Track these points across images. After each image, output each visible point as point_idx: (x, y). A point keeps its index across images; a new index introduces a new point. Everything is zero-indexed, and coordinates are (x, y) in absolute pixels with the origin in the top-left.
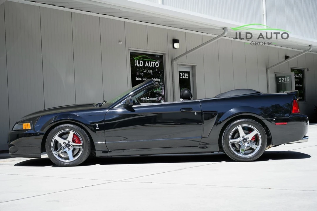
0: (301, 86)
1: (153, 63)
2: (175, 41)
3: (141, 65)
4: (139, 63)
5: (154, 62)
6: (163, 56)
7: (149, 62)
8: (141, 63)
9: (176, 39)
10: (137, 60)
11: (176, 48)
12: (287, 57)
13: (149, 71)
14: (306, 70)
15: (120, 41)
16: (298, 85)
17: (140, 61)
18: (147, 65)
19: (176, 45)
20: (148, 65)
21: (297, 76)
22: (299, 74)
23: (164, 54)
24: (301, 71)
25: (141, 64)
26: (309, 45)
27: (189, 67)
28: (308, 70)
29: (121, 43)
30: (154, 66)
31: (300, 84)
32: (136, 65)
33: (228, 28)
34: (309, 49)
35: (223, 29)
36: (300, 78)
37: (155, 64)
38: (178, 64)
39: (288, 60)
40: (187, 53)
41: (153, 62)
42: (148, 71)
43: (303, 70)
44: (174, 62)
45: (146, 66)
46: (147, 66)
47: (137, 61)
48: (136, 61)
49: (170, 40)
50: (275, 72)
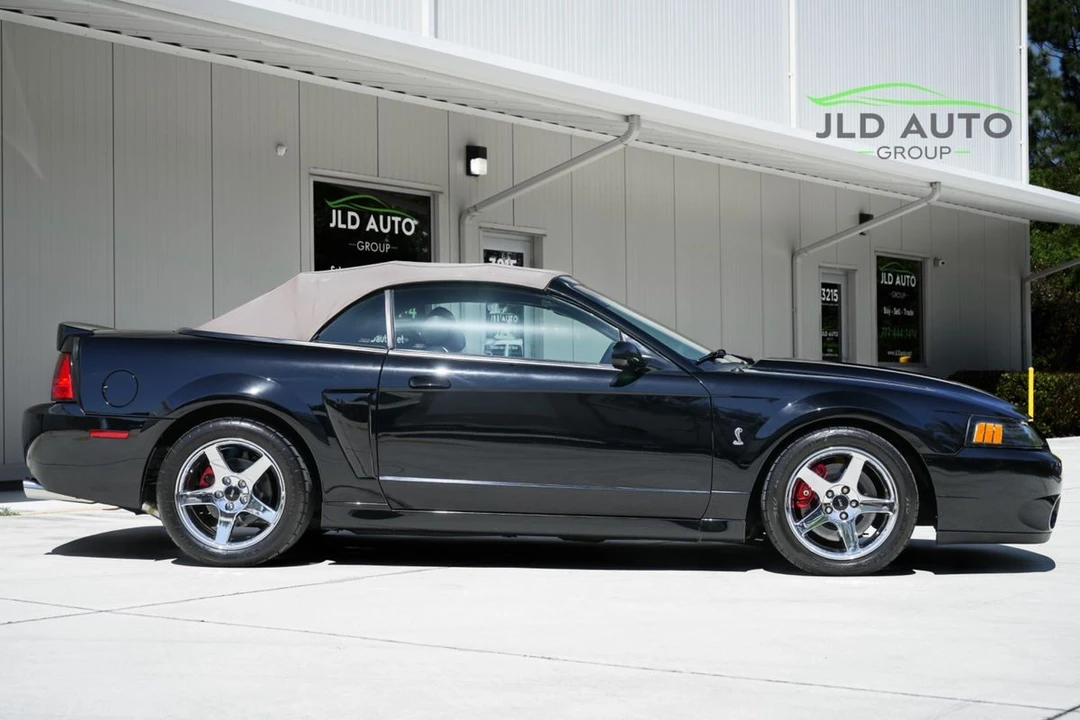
0: (910, 313)
1: (393, 222)
2: (474, 152)
3: (350, 227)
4: (344, 221)
5: (397, 219)
6: (429, 198)
7: (381, 217)
8: (353, 218)
9: (480, 144)
10: (337, 210)
11: (477, 176)
12: (864, 218)
13: (379, 246)
14: (929, 265)
15: (280, 145)
16: (902, 310)
17: (350, 214)
18: (371, 225)
19: (478, 166)
20: (375, 227)
21: (898, 282)
22: (904, 274)
23: (435, 194)
24: (914, 267)
25: (354, 223)
26: (931, 184)
27: (519, 238)
28: (936, 261)
29: (282, 152)
30: (397, 232)
31: (908, 309)
32: (332, 225)
33: (641, 118)
34: (931, 196)
35: (627, 118)
36: (907, 289)
37: (400, 223)
38: (480, 228)
39: (867, 227)
40: (515, 188)
41: (393, 218)
42: (374, 247)
43: (921, 262)
44: (468, 221)
45: (368, 229)
46: (372, 230)
47: (340, 212)
48: (334, 211)
49: (458, 147)
50: (822, 265)
